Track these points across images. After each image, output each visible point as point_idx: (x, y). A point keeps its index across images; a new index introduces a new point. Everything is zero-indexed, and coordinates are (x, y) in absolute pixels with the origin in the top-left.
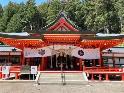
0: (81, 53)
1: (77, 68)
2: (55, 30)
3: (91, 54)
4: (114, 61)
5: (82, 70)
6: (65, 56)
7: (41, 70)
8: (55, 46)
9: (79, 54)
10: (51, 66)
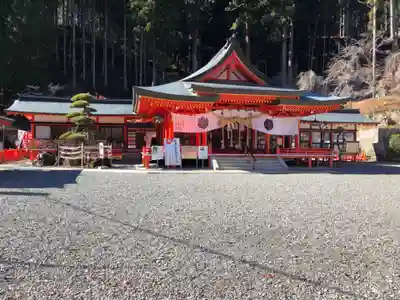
6: (241, 129)
9: (266, 127)
10: (223, 146)
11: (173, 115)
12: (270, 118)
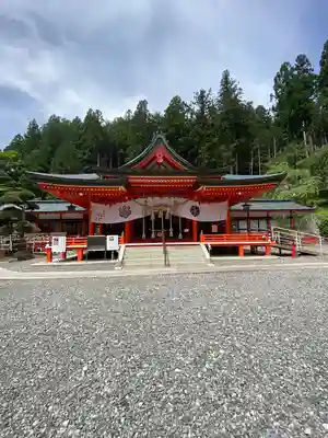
0: (195, 211)
1: (189, 237)
2: (149, 167)
3: (212, 213)
4: (249, 224)
5: (198, 240)
6: (167, 218)
7: (125, 242)
8: (150, 199)
9: (193, 214)
10: (144, 236)
11: (93, 204)
12: (197, 204)
